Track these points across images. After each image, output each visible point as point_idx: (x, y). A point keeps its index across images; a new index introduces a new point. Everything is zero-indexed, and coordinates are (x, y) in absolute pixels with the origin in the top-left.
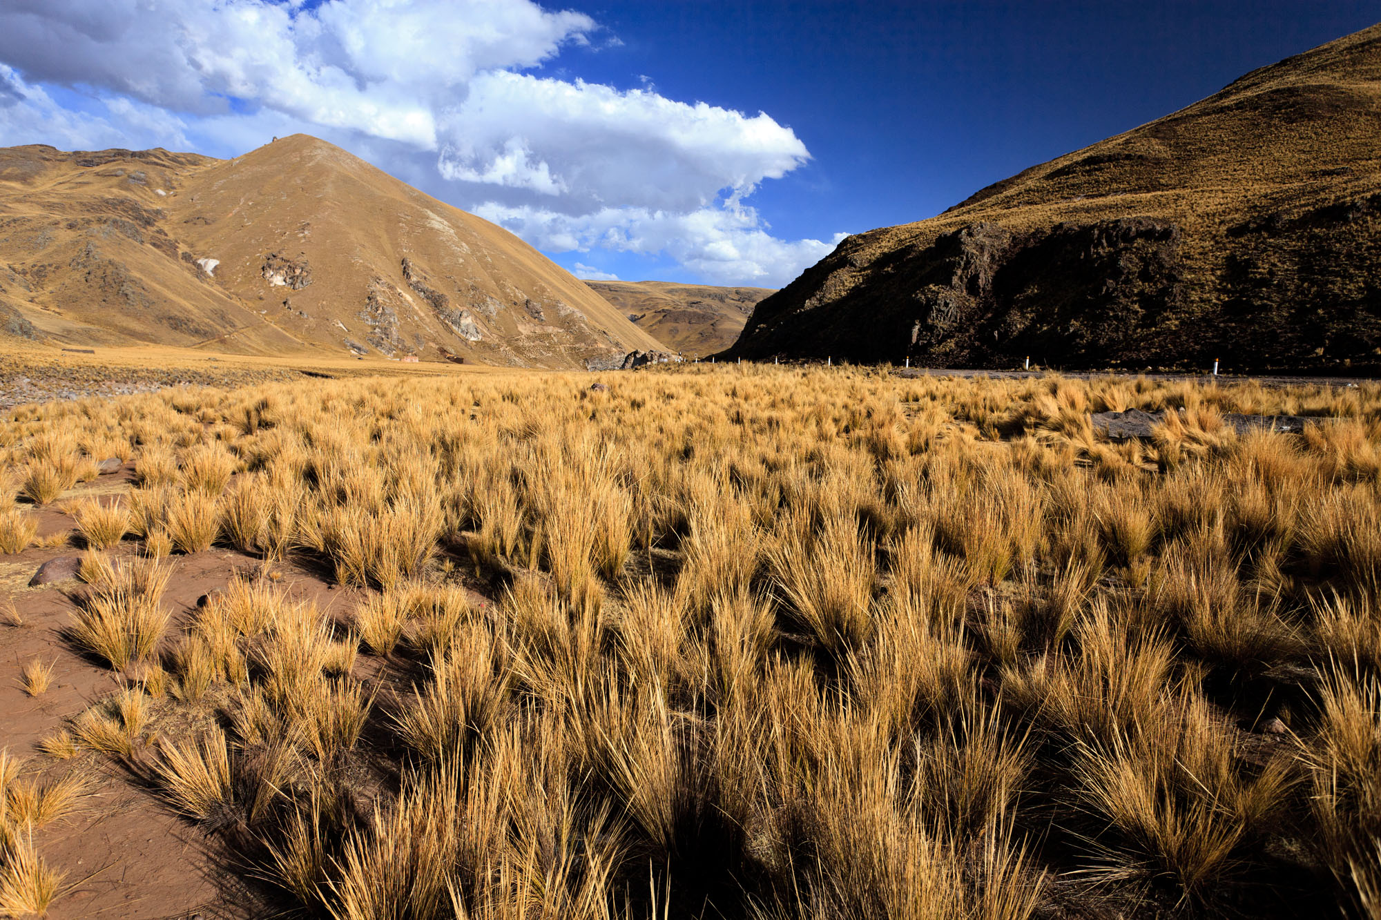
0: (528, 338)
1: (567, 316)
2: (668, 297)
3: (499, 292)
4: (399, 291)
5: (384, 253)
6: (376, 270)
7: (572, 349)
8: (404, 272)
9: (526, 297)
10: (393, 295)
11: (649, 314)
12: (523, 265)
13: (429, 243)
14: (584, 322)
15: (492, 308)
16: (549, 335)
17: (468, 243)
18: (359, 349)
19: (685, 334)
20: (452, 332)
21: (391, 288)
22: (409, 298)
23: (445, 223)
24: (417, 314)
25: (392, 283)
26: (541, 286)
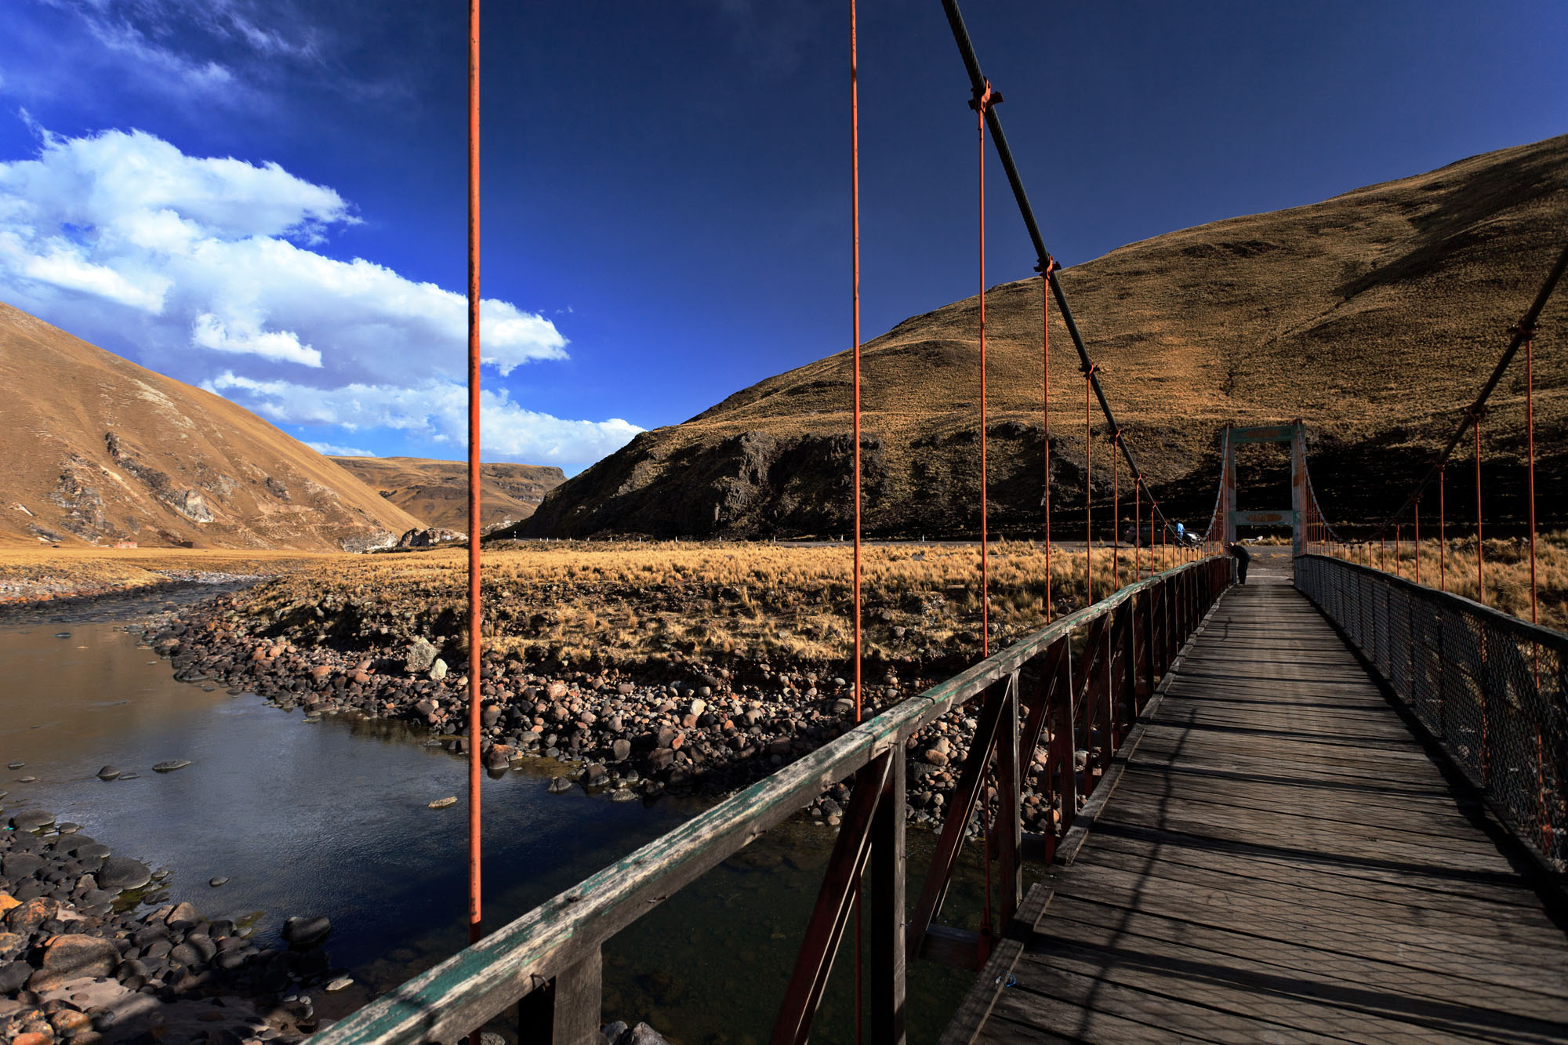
0: (272, 518)
1: (317, 494)
2: (421, 473)
3: (233, 470)
4: (104, 469)
5: (80, 425)
6: (70, 445)
7: (323, 528)
8: (109, 448)
9: (266, 475)
10: (94, 473)
11: (400, 490)
12: (261, 441)
13: (141, 416)
14: (336, 500)
15: (225, 487)
16: (296, 515)
17: (191, 417)
18: (51, 536)
19: (442, 510)
20: (175, 514)
21: (93, 466)
22: (117, 477)
23: (162, 395)
24: (128, 494)
25: (94, 461)
26: (283, 464)
